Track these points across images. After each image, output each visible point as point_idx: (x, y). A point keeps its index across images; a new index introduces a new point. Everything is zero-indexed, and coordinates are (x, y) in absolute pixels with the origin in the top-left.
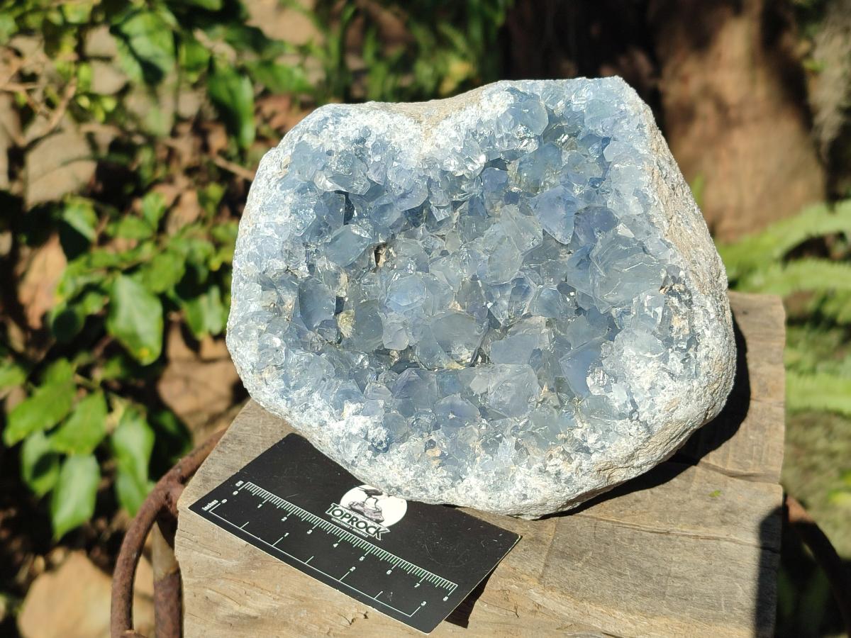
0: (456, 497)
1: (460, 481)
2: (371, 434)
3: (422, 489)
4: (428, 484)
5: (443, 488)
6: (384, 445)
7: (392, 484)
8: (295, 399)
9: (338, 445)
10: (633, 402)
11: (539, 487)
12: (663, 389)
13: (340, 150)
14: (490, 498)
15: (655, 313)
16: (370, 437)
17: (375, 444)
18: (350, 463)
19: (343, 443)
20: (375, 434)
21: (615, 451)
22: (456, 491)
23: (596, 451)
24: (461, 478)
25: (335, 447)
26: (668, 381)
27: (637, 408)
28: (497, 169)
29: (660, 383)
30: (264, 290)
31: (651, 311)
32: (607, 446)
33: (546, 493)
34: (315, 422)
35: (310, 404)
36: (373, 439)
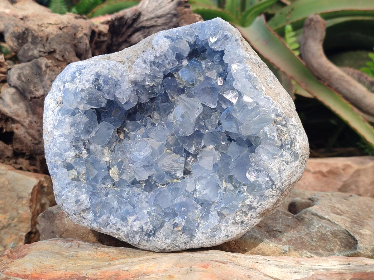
0: (194, 245)
1: (194, 237)
2: (145, 228)
3: (176, 246)
4: (179, 243)
5: (186, 243)
6: (153, 232)
7: (161, 248)
8: (101, 222)
9: (129, 238)
10: (271, 180)
11: (234, 230)
12: (284, 170)
13: (87, 88)
14: (211, 241)
15: (274, 136)
16: (145, 230)
17: (148, 233)
18: (137, 244)
19: (131, 236)
20: (147, 228)
21: (267, 204)
22: (193, 242)
23: (258, 207)
24: (194, 236)
25: (127, 238)
26: (286, 166)
27: (274, 182)
28: (170, 78)
29: (283, 168)
30: (68, 170)
31: (271, 136)
32: (263, 203)
33: (238, 232)
34: (114, 230)
35: (109, 222)
36: (146, 231)
